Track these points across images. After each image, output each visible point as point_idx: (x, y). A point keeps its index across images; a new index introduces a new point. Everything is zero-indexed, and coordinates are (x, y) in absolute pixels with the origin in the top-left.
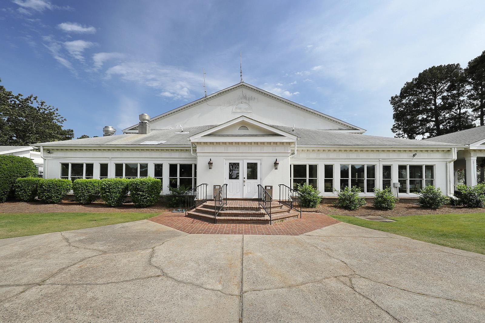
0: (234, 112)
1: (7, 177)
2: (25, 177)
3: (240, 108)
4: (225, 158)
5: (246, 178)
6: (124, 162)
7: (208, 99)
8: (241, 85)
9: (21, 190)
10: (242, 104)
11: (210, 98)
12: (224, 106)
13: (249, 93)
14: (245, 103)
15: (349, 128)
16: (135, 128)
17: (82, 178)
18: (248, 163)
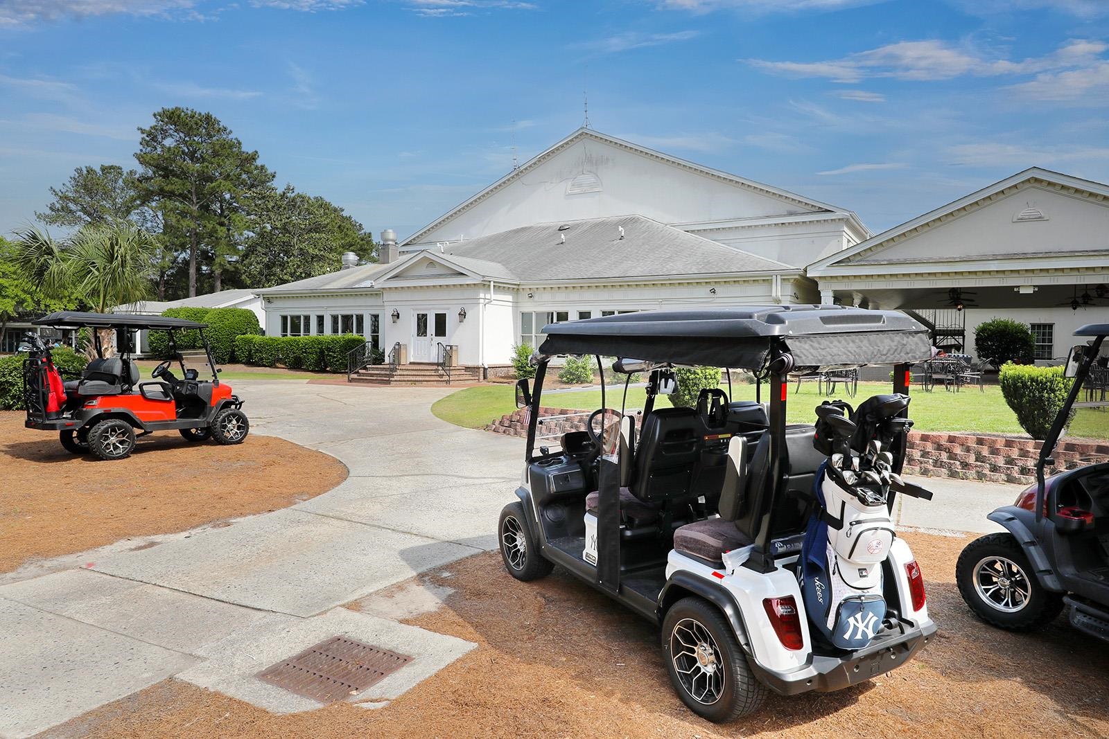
0: (569, 195)
1: (228, 335)
2: (244, 334)
3: (580, 185)
4: (413, 307)
5: (434, 335)
6: (340, 312)
7: (522, 172)
8: (581, 135)
9: (239, 350)
10: (583, 176)
11: (526, 169)
12: (552, 183)
13: (596, 149)
14: (590, 172)
15: (813, 209)
17: (300, 335)
18: (436, 314)
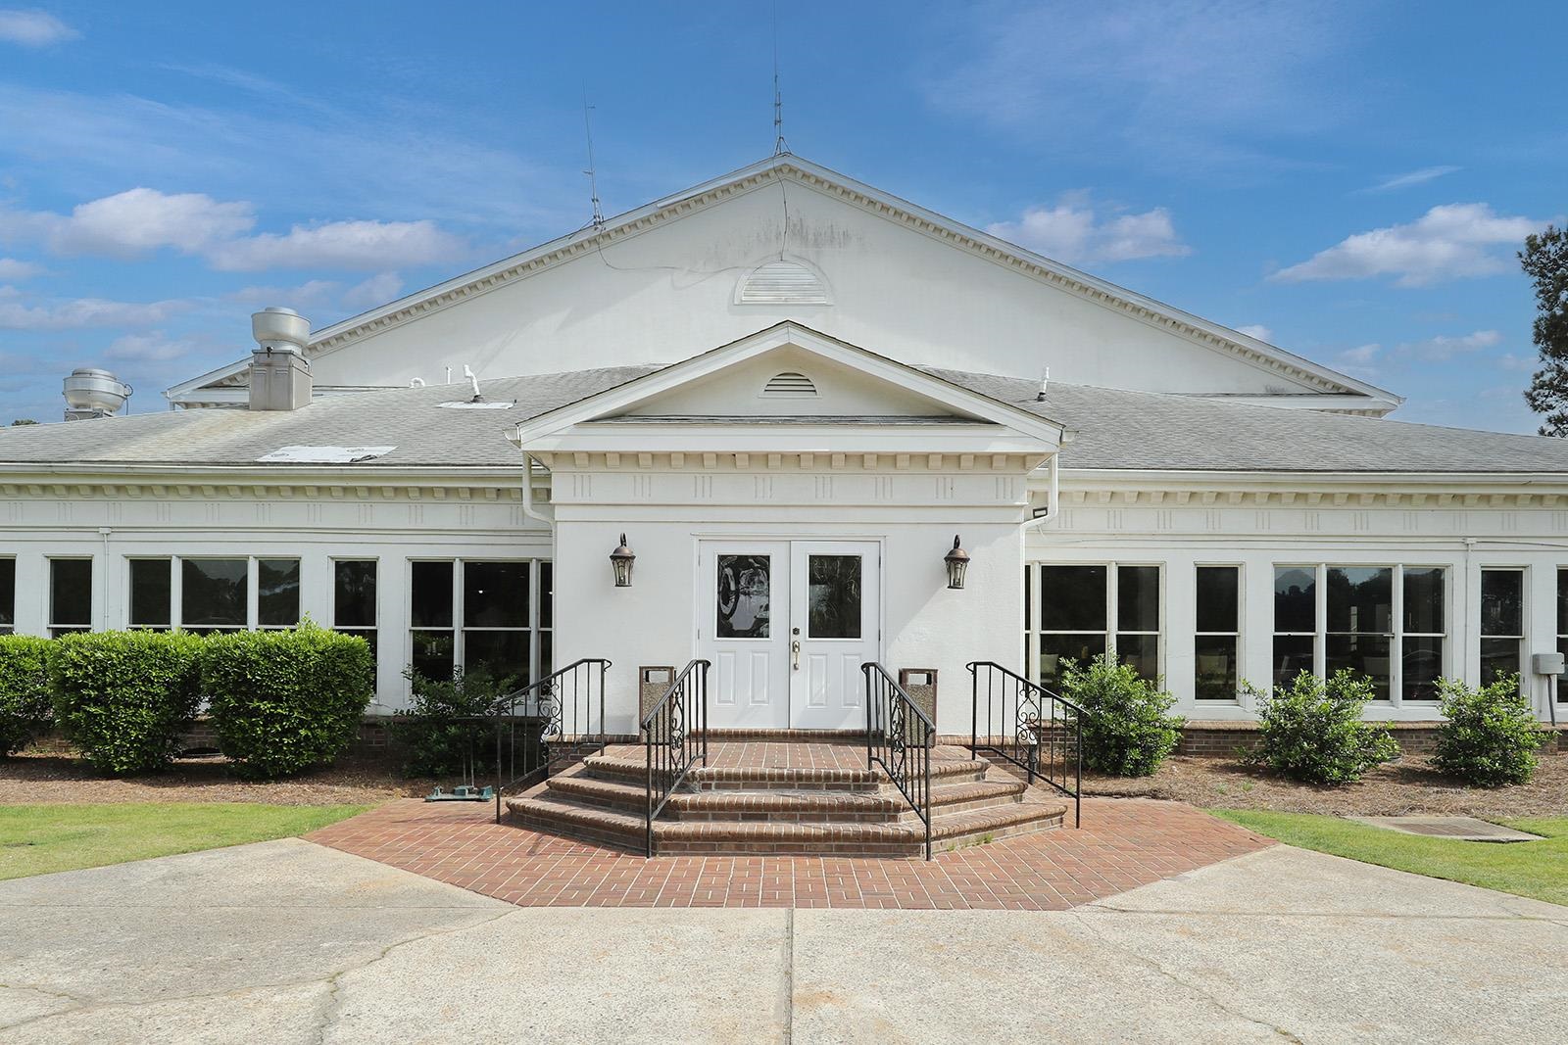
0: (742, 304)
3: (773, 286)
4: (698, 529)
5: (805, 629)
6: (176, 549)
7: (608, 235)
8: (777, 170)
10: (781, 265)
11: (619, 230)
12: (691, 271)
13: (819, 211)
14: (800, 258)
15: (1321, 388)
16: (233, 378)
18: (812, 558)
